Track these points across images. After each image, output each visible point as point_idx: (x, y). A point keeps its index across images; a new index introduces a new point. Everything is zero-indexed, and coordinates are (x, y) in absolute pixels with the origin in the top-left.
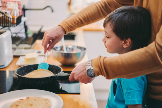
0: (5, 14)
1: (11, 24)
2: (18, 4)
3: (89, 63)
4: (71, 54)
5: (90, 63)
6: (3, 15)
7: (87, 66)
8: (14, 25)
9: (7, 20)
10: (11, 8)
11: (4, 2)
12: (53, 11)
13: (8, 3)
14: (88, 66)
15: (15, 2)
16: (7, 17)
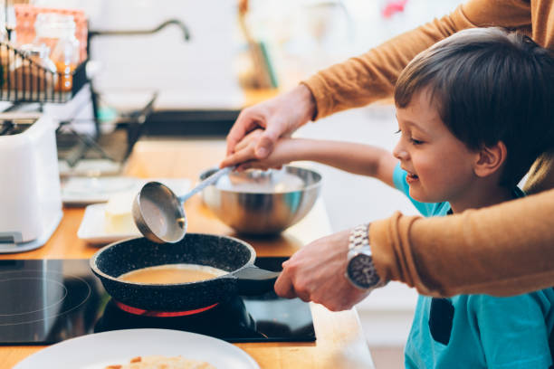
0: (33, 59)
1: (54, 92)
2: (76, 21)
3: (358, 234)
4: (271, 196)
5: (364, 235)
6: (27, 63)
7: (351, 246)
8: (63, 96)
9: (39, 79)
10: (52, 35)
11: (26, 15)
12: (187, 37)
13: (41, 16)
14: (357, 245)
15: (64, 12)
16: (39, 68)
